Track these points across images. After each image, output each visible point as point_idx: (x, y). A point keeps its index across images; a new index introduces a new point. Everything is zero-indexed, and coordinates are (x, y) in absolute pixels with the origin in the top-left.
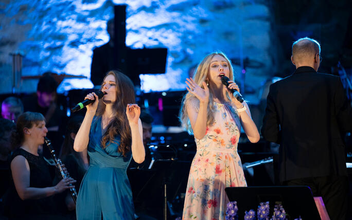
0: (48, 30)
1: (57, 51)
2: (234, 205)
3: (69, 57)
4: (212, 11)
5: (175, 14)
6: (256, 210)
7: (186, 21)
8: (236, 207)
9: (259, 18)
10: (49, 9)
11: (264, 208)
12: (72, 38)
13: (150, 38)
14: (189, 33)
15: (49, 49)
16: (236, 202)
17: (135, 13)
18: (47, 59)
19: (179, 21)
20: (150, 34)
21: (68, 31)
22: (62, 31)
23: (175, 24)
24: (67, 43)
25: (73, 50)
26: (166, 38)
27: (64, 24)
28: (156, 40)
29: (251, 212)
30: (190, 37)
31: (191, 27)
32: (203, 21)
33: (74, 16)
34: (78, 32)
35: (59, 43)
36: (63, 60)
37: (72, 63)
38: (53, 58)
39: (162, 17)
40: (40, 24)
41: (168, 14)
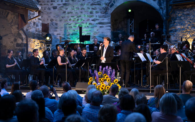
3: (71, 37)
4: (99, 28)
5: (92, 29)
6: (105, 67)
8: (101, 67)
9: (108, 29)
11: (107, 67)
12: (71, 33)
13: (87, 33)
14: (95, 32)
17: (84, 28)
18: (66, 37)
27: (70, 30)
29: (104, 68)
30: (95, 33)
32: (97, 30)
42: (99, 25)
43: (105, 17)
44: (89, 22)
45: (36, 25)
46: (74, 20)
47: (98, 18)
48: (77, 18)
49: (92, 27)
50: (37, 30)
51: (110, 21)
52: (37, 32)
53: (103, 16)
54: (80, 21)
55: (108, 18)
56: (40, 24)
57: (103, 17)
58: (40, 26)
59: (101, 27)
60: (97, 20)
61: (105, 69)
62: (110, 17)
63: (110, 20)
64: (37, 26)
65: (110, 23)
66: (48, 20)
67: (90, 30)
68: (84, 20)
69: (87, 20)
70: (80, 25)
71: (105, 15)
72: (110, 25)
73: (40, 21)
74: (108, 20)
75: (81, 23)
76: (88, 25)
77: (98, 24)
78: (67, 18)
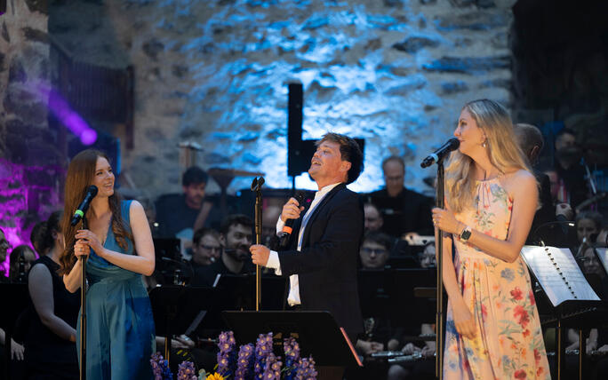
0: (241, 118)
1: (251, 144)
2: (229, 337)
3: (266, 152)
4: (441, 95)
5: (395, 99)
6: (254, 344)
7: (408, 108)
8: (232, 340)
10: (243, 92)
12: (270, 128)
13: (364, 129)
14: (413, 122)
15: (243, 141)
16: (231, 333)
17: (345, 98)
18: (238, 153)
19: (398, 108)
20: (364, 124)
21: (266, 119)
22: (259, 120)
23: (394, 111)
24: (263, 134)
25: (270, 143)
26: (383, 129)
27: (260, 111)
28: (372, 131)
29: (248, 348)
30: (413, 128)
31: (413, 114)
32: (429, 108)
33: (272, 102)
34: (277, 121)
35: (253, 135)
36: (259, 155)
37: (268, 159)
38: (247, 152)
39: (378, 103)
40: (232, 111)
41: (386, 99)
42: (436, 75)
43: (476, 28)
44: (379, 60)
45: (12, 70)
46: (287, 45)
47: (430, 33)
48: (305, 37)
49: (393, 92)
50: (15, 100)
51: (505, 52)
52: (11, 117)
53: (467, 22)
54: (320, 54)
55: (492, 34)
56: (37, 66)
57: (462, 27)
58: (37, 81)
59: (449, 90)
60: (426, 43)
61: (253, 359)
62: (505, 29)
63: (505, 42)
64: (12, 78)
65: (504, 67)
66: (129, 45)
67: (383, 107)
68: (346, 49)
69: (365, 42)
70: (324, 75)
71: (478, 16)
72: (506, 75)
73: (38, 44)
74: (497, 46)
75: (329, 64)
76: (370, 75)
77: (430, 70)
78: (242, 32)
